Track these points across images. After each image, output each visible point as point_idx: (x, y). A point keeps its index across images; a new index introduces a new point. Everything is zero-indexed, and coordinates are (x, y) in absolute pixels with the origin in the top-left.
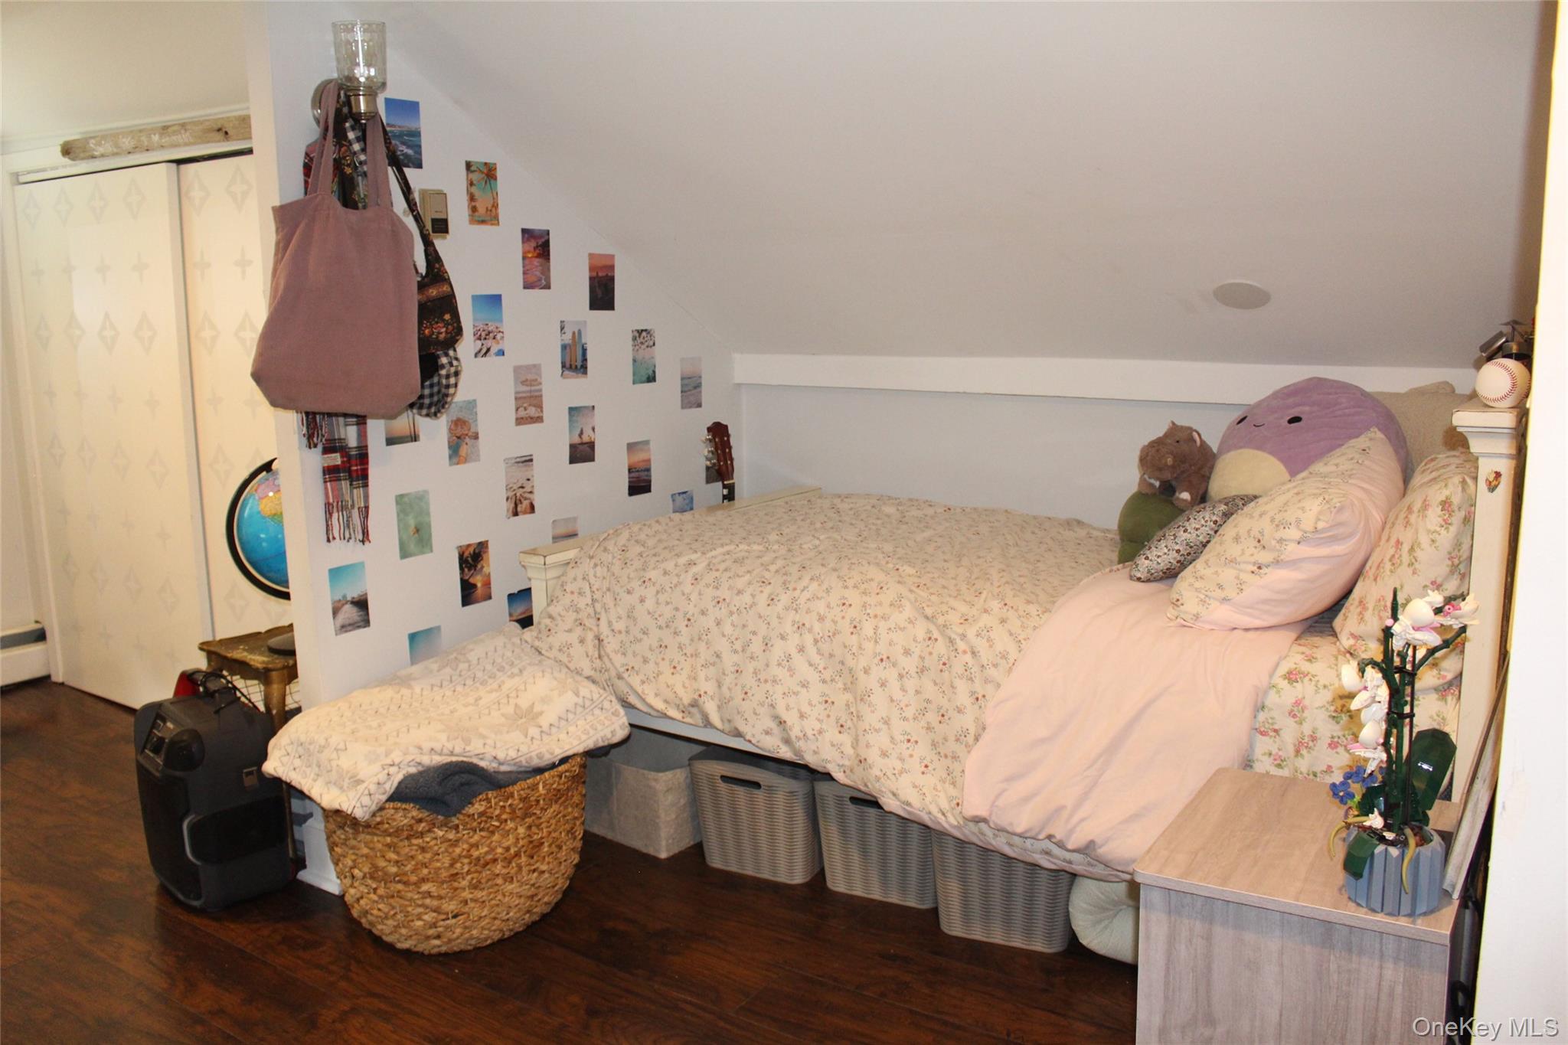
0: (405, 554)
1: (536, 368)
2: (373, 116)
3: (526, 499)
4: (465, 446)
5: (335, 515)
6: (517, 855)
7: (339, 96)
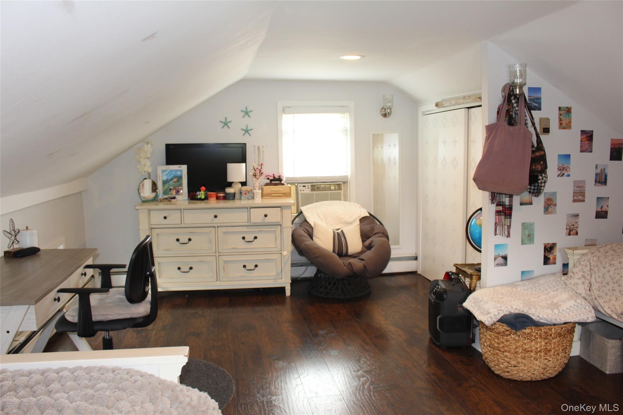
0: (523, 243)
1: (584, 182)
2: (522, 94)
3: (574, 230)
4: (550, 208)
5: (498, 227)
6: (540, 351)
7: (510, 88)
